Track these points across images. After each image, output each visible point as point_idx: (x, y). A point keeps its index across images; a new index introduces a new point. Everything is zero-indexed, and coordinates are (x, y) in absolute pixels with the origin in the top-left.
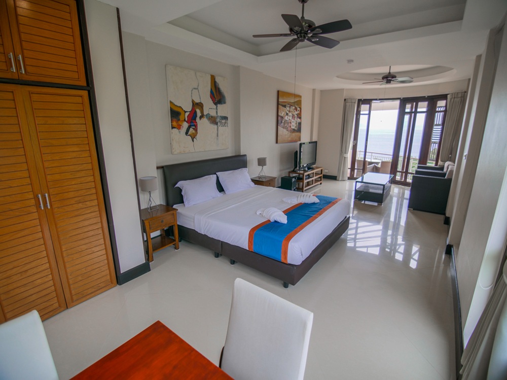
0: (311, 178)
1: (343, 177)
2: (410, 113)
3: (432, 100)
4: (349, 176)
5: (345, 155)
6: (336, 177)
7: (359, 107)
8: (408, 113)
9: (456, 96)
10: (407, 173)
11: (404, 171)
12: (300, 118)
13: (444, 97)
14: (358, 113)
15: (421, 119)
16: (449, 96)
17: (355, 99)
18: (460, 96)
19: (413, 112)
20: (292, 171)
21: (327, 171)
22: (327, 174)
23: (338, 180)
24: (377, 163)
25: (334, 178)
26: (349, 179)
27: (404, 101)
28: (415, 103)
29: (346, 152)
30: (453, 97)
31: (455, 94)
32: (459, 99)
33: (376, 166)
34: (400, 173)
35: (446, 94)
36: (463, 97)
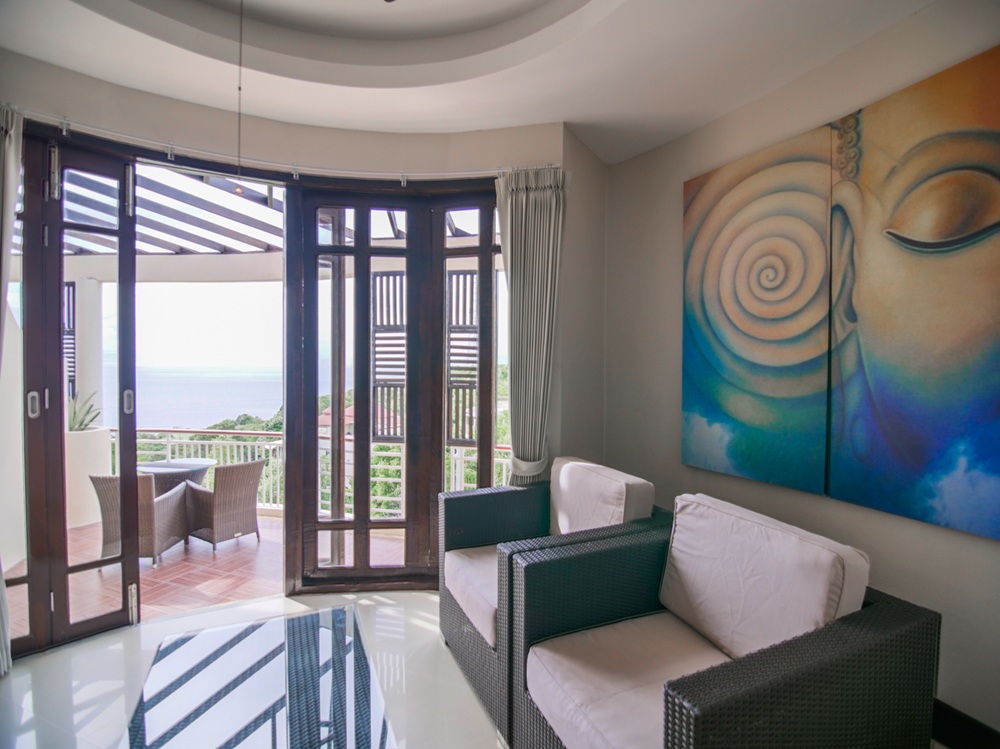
2: (337, 252)
3: (428, 203)
8: (326, 249)
9: (533, 185)
10: (363, 525)
11: (349, 518)
13: (479, 193)
16: (500, 186)
18: (548, 181)
19: (350, 250)
24: (196, 475)
27: (309, 198)
30: (522, 185)
31: (527, 175)
32: (548, 193)
33: (192, 489)
34: (329, 533)
35: (491, 180)
36: (559, 187)
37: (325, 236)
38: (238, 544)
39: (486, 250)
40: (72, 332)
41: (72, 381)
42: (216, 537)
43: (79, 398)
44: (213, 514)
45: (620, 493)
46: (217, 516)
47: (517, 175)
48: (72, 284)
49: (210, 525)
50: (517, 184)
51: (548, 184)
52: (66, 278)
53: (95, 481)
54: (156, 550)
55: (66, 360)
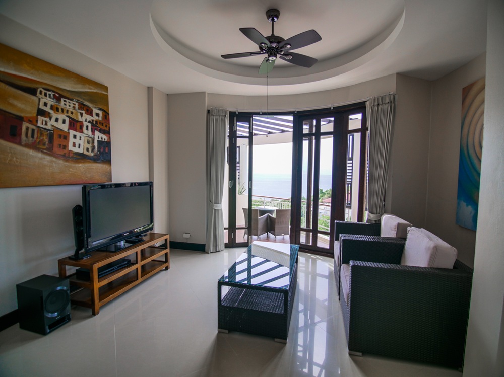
0: (133, 264)
1: (215, 245)
2: (309, 135)
3: (340, 114)
4: (226, 240)
5: (217, 207)
6: (204, 245)
7: (232, 125)
8: (306, 135)
9: (381, 103)
10: (315, 231)
11: (311, 228)
12: (107, 132)
13: (359, 107)
14: (233, 136)
16: (368, 104)
17: (225, 111)
19: (313, 135)
20: (70, 258)
21: (188, 236)
22: (189, 242)
23: (208, 253)
24: (271, 212)
25: (200, 249)
26: (227, 246)
27: (300, 118)
28: (314, 121)
29: (217, 201)
30: (376, 103)
31: (378, 99)
32: (387, 105)
33: (269, 216)
34: (305, 232)
35: (364, 103)
36: (393, 102)
38: (283, 238)
39: (364, 130)
40: (239, 163)
41: (239, 179)
42: (276, 234)
43: (240, 184)
44: (275, 225)
45: (395, 226)
46: (276, 227)
47: (374, 100)
48: (239, 147)
49: (274, 230)
50: (374, 103)
51: (387, 101)
52: (237, 145)
53: (244, 209)
54: (259, 234)
55: (237, 172)
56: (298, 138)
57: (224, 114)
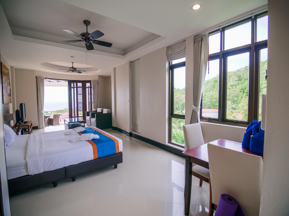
1: (42, 126)
3: (84, 82)
5: (42, 112)
6: (37, 127)
8: (72, 87)
12: (10, 86)
13: (89, 82)
15: (80, 91)
16: (92, 81)
19: (75, 87)
27: (70, 82)
28: (75, 83)
31: (94, 80)
33: (49, 118)
37: (72, 86)
39: (91, 87)
49: (53, 123)
51: (96, 82)
56: (70, 88)
57: (43, 79)
